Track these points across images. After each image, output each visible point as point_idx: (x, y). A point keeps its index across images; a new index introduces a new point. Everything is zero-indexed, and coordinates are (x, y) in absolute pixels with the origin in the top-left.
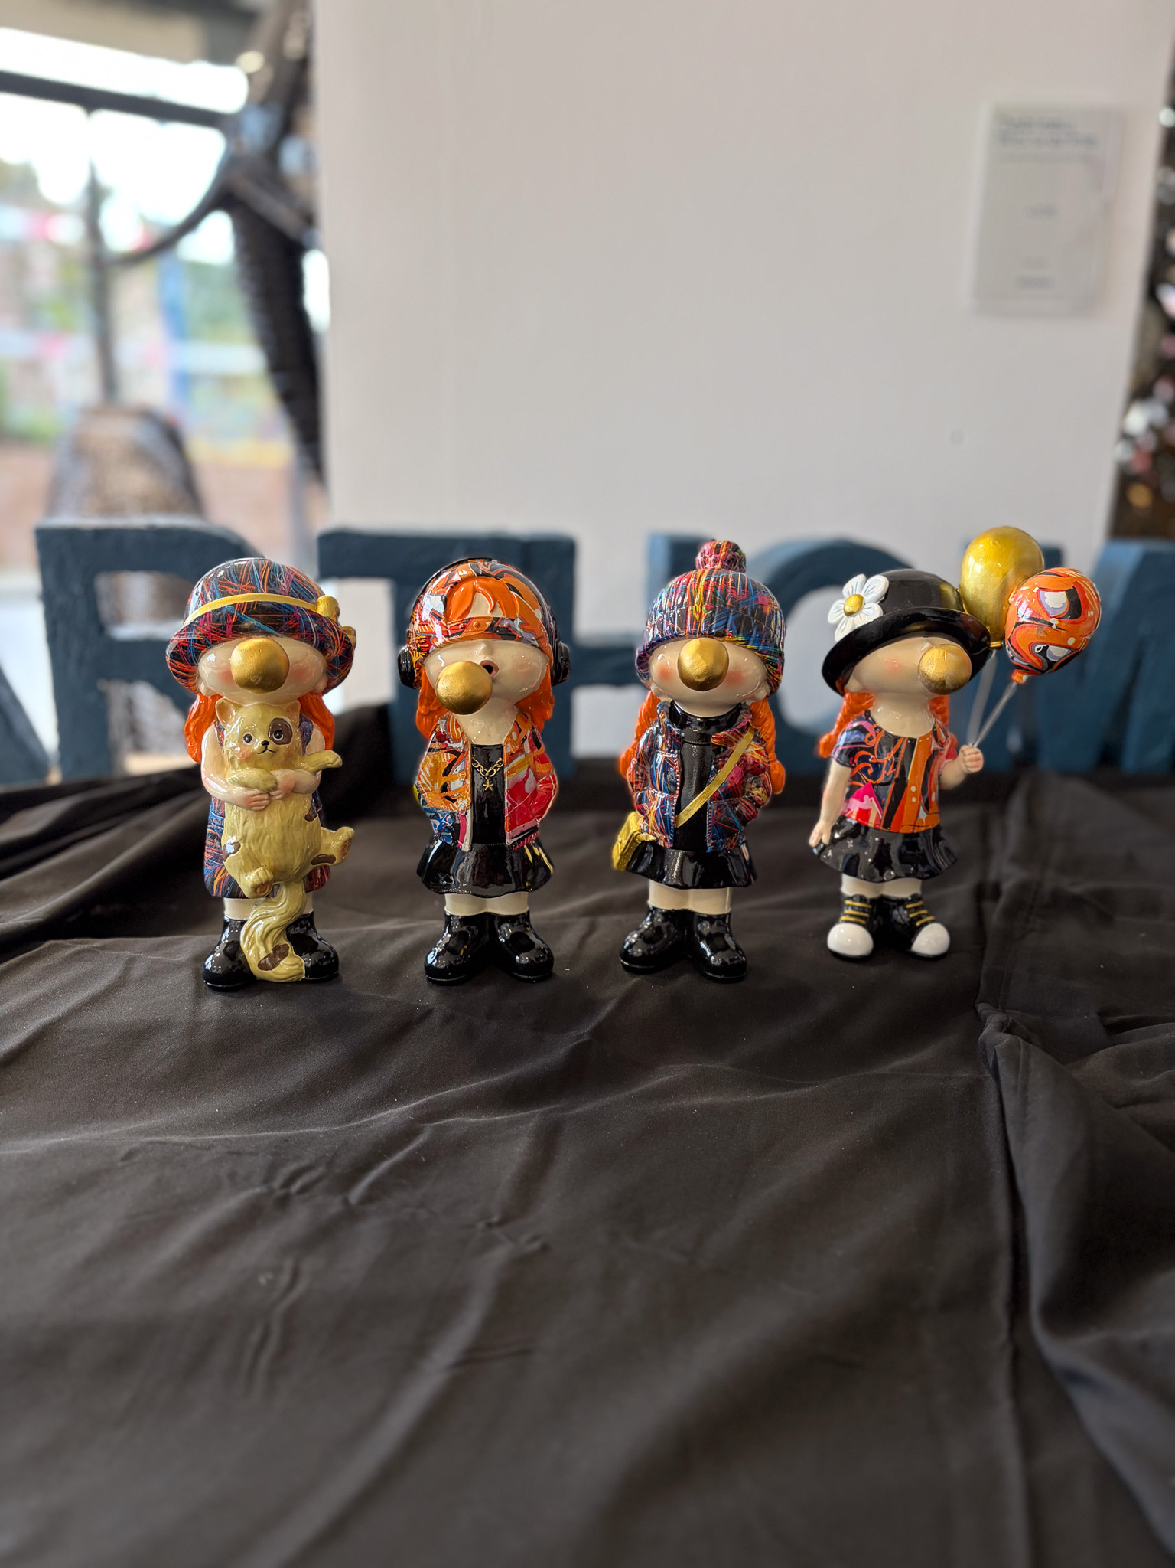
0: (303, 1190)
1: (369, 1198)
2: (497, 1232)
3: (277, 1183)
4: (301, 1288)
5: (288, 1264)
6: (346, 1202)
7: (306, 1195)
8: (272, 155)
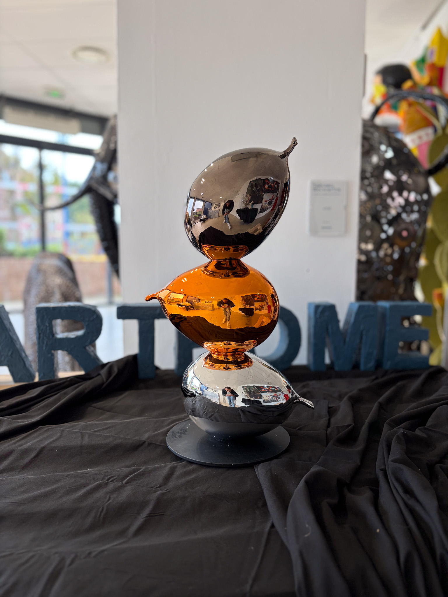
0: (111, 481)
1: (127, 483)
2: (158, 489)
3: (105, 480)
4: (111, 501)
5: (108, 496)
6: (122, 483)
7: (113, 482)
8: (105, 177)
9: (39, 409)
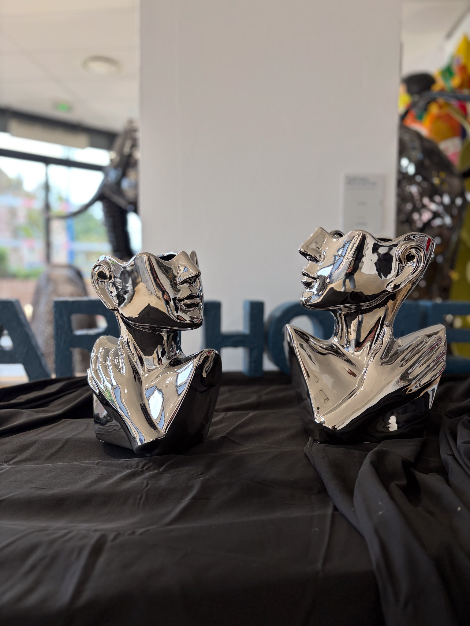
2: (200, 476)
3: (140, 468)
4: (149, 486)
5: (146, 482)
6: (159, 471)
7: (148, 470)
8: (118, 183)
9: (60, 404)
